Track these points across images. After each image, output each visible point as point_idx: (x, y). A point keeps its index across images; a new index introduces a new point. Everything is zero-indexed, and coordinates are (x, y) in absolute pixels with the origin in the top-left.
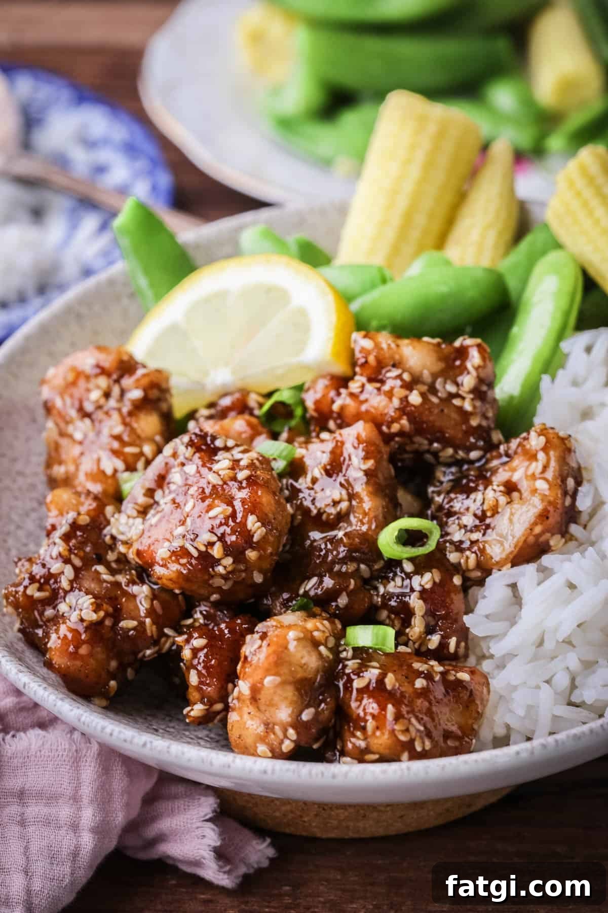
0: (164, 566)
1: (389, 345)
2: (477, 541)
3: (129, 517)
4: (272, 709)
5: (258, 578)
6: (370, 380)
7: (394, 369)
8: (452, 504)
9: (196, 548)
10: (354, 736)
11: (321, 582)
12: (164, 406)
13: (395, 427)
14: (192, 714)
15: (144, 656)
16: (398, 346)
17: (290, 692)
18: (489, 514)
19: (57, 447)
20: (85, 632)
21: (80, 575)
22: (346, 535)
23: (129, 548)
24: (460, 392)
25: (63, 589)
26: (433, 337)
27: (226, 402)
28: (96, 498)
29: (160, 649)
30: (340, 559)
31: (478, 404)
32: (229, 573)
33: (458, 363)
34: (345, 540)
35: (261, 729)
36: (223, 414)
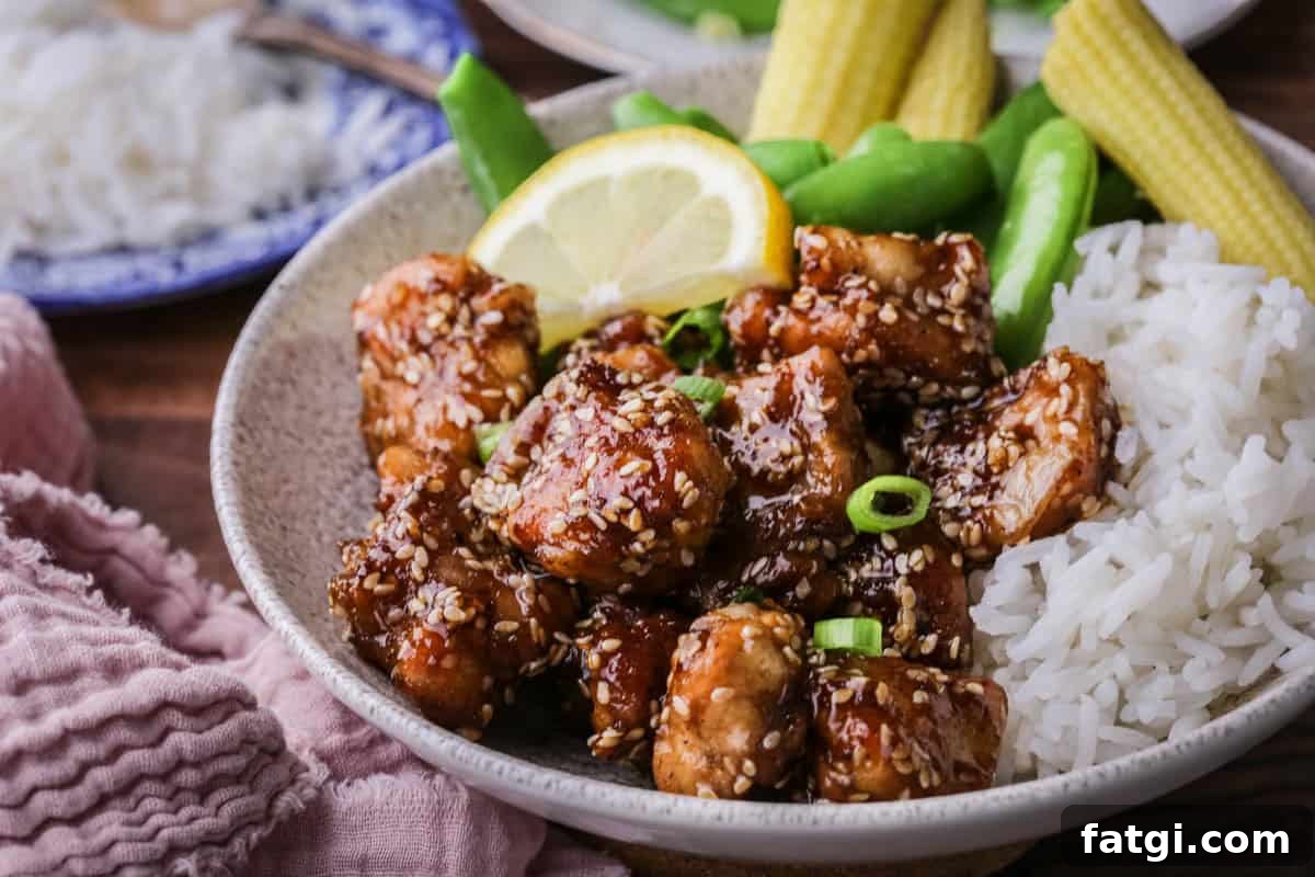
0: (557, 545)
1: (848, 244)
2: (981, 507)
3: (496, 483)
4: (721, 735)
5: (688, 559)
6: (822, 292)
7: (855, 277)
8: (940, 458)
9: (604, 518)
10: (834, 769)
11: (773, 564)
12: (530, 334)
13: (861, 355)
14: (601, 743)
15: (527, 671)
16: (860, 244)
17: (746, 710)
18: (995, 470)
19: (379, 393)
20: (449, 637)
21: (437, 562)
22: (803, 499)
23: (502, 524)
24: (947, 307)
25: (415, 581)
26: (907, 232)
27: (615, 328)
28: (446, 458)
29: (549, 662)
30: (795, 534)
31: (971, 321)
32: (648, 552)
33: (942, 267)
34: (803, 506)
35: (703, 762)
36: (611, 346)
